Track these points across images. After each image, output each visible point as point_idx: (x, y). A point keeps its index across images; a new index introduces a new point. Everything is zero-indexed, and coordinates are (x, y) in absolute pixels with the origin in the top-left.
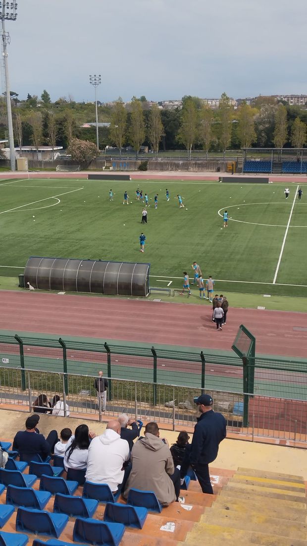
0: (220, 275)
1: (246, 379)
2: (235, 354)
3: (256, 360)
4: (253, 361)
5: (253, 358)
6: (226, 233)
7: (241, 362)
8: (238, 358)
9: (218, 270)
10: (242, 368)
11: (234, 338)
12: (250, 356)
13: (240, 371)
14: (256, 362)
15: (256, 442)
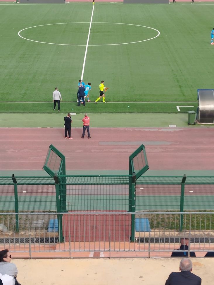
0: (25, 97)
1: (59, 197)
2: (46, 174)
3: (67, 178)
4: (64, 179)
5: (64, 176)
6: (28, 55)
7: (53, 181)
8: (49, 177)
9: (23, 92)
10: (54, 186)
11: (45, 157)
12: (61, 174)
13: (53, 189)
14: (67, 180)
15: (74, 258)
